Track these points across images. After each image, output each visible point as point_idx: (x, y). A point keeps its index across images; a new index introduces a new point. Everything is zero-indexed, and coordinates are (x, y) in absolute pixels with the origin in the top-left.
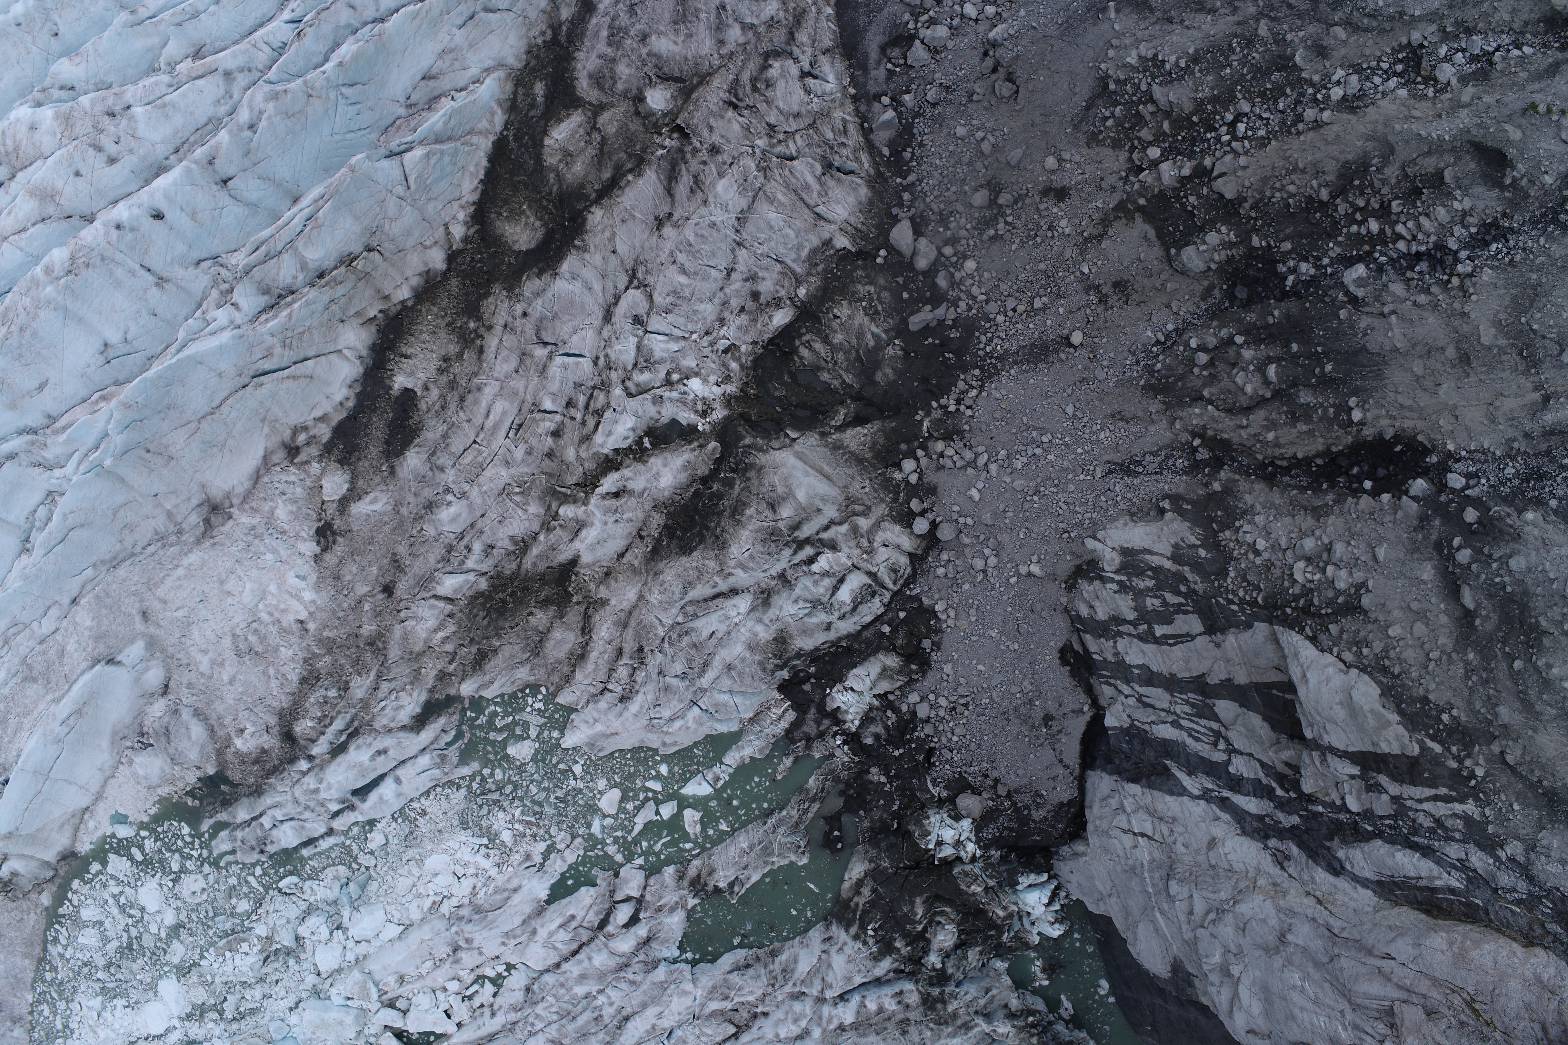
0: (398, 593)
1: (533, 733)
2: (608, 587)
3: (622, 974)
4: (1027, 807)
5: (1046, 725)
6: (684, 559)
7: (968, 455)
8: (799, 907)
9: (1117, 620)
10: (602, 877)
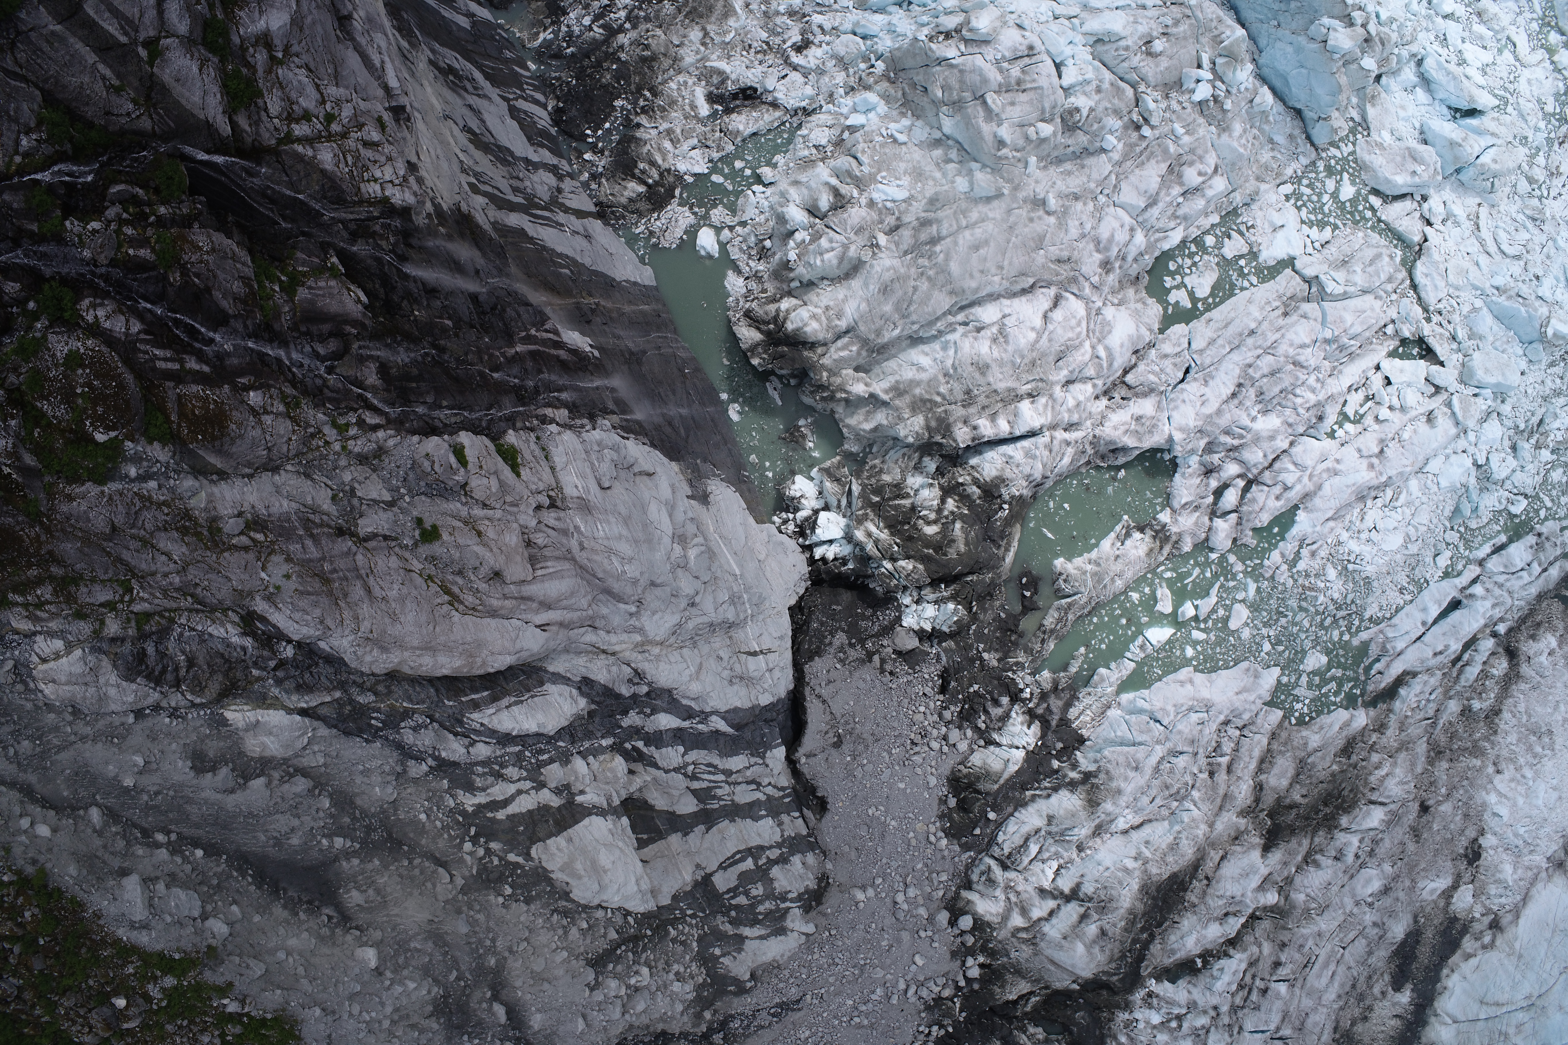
0: (1415, 807)
1: (1304, 679)
2: (1238, 829)
3: (1236, 442)
4: (851, 645)
5: (839, 736)
6: (1176, 868)
7: (924, 993)
8: (1062, 512)
9: (783, 860)
10: (1249, 539)
